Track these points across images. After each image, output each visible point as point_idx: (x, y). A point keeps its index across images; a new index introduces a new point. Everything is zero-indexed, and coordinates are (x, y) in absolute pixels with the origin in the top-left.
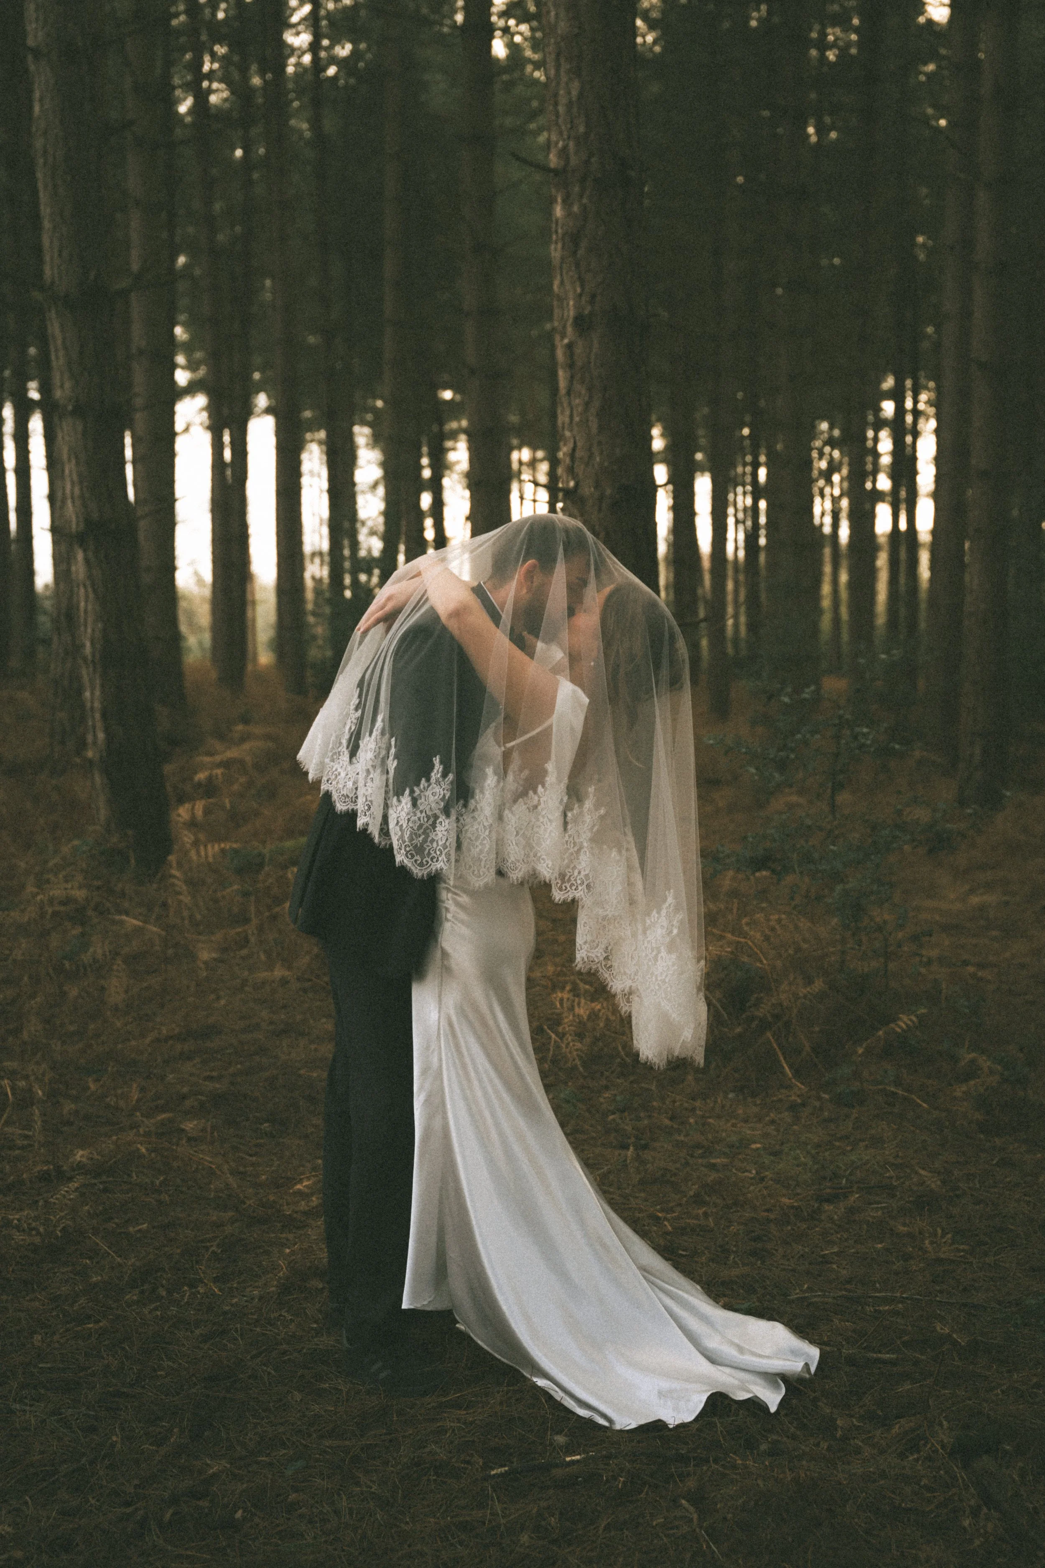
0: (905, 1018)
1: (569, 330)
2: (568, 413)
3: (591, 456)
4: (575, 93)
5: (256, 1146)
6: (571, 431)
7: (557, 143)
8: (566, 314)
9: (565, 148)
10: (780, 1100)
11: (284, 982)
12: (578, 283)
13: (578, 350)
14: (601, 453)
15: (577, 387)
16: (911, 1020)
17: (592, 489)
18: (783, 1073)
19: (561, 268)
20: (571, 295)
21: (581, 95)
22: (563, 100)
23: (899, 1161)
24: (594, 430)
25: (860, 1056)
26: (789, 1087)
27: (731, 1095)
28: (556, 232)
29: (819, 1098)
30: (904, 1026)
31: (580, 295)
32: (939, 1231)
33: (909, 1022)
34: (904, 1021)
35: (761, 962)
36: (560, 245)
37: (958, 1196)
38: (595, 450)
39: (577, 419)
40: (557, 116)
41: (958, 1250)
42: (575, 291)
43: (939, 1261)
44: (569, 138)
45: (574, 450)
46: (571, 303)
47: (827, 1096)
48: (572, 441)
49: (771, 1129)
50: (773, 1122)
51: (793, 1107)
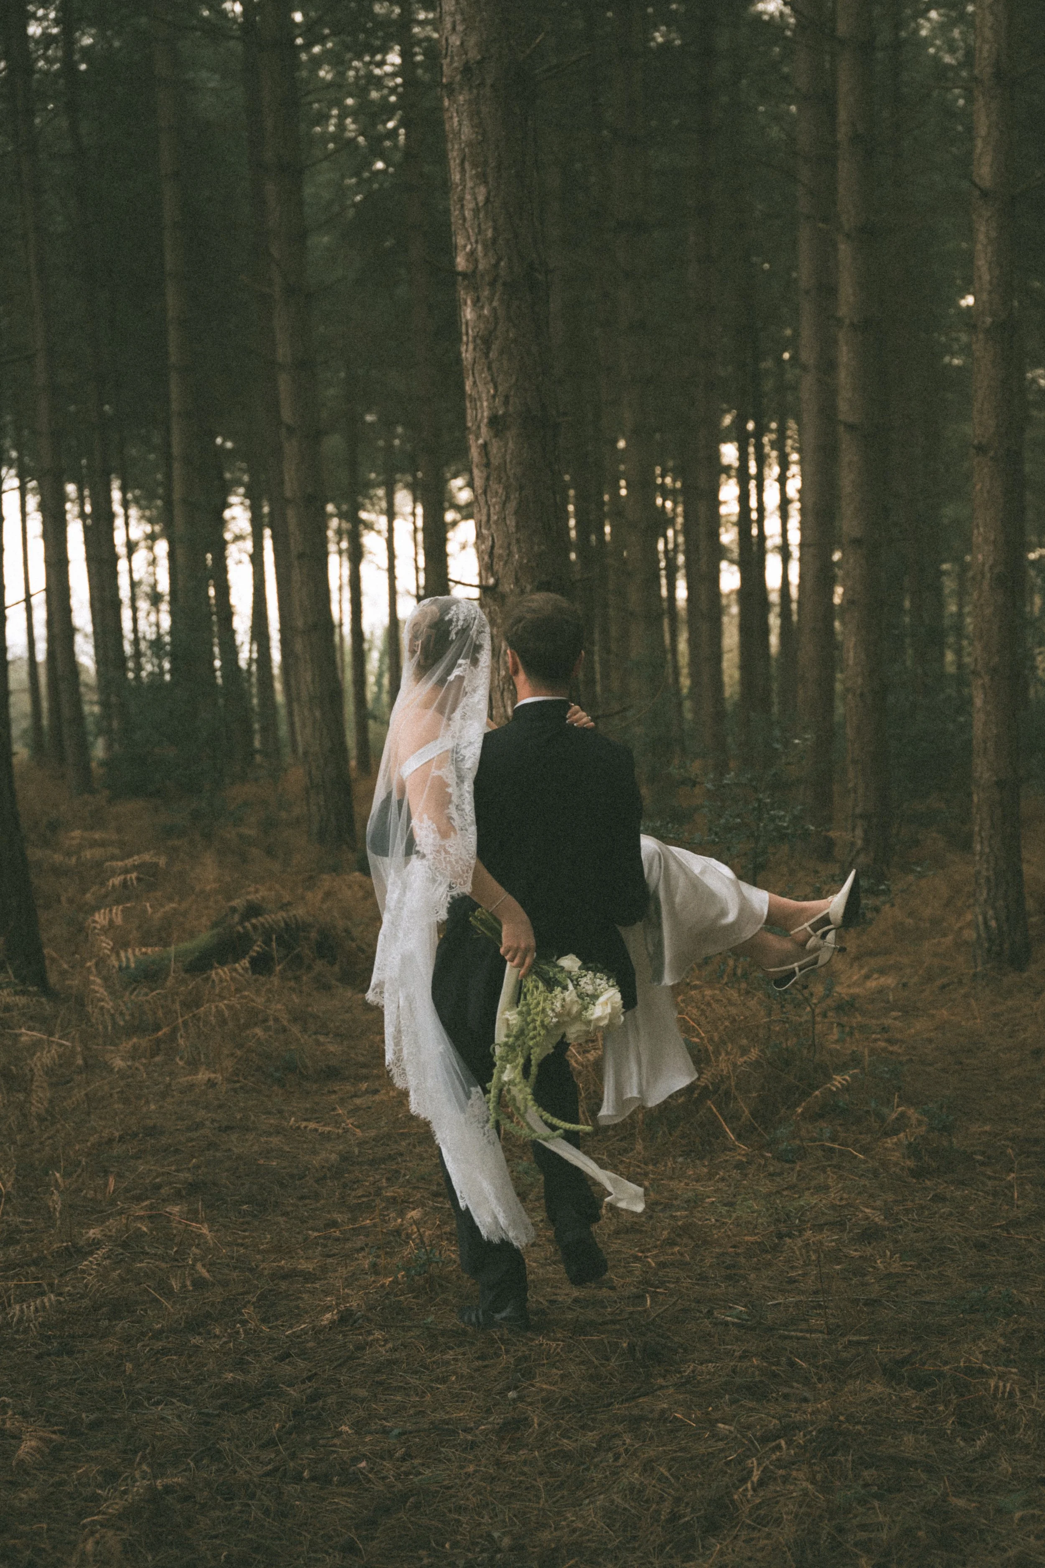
0: (838, 1078)
1: (484, 430)
2: (484, 511)
3: (510, 554)
4: (481, 198)
5: (242, 1223)
6: (489, 529)
7: (465, 246)
8: (479, 416)
9: (473, 252)
10: (726, 1161)
11: (211, 1084)
12: (491, 385)
13: (494, 450)
14: (520, 551)
15: (494, 486)
16: (844, 1079)
17: (512, 586)
18: (725, 1137)
19: (473, 370)
20: (484, 396)
21: (487, 200)
22: (469, 205)
23: (844, 1203)
24: (513, 529)
25: (798, 1116)
26: (734, 1149)
27: (680, 1160)
28: (467, 334)
29: (763, 1156)
30: (839, 1085)
31: (494, 397)
32: (888, 1253)
33: (844, 1082)
34: (838, 1080)
35: (698, 1036)
36: (471, 346)
37: (901, 1227)
38: (515, 549)
39: (494, 518)
40: (464, 219)
41: (906, 1266)
42: (489, 392)
43: (889, 1275)
44: (477, 242)
45: (493, 547)
46: (485, 404)
47: (769, 1155)
48: (490, 539)
49: (721, 1185)
50: (723, 1179)
51: (739, 1166)
